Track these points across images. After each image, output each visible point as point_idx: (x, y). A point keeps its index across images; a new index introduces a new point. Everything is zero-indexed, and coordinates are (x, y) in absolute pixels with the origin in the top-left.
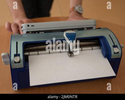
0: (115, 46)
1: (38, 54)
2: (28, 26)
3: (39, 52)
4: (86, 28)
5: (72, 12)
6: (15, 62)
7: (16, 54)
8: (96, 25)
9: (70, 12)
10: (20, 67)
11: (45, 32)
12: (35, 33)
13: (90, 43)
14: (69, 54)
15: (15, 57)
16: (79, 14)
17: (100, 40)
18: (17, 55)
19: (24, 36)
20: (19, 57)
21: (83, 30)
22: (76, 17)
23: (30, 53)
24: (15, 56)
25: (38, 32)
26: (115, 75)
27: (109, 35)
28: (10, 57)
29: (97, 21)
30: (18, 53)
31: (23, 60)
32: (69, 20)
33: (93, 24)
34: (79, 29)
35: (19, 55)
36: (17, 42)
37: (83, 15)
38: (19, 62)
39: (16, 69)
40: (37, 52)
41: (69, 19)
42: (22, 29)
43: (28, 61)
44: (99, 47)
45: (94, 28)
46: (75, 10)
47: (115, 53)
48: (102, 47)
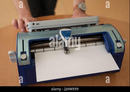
0: (117, 41)
1: (44, 51)
2: (34, 24)
3: (45, 49)
4: (89, 25)
5: (76, 10)
6: (22, 60)
7: (22, 51)
8: (99, 22)
9: (74, 10)
10: (27, 64)
11: (50, 30)
12: (41, 31)
13: (93, 39)
14: (65, 51)
15: (22, 55)
16: (83, 11)
17: (103, 36)
18: (23, 53)
19: (29, 34)
20: (25, 54)
21: (87, 26)
22: (80, 14)
23: (36, 50)
24: (22, 53)
25: (44, 30)
26: (119, 69)
27: (112, 31)
28: (17, 55)
29: (99, 18)
30: (24, 51)
31: (30, 57)
32: (73, 18)
33: (96, 20)
34: (83, 26)
35: (25, 53)
36: (23, 40)
37: (87, 13)
38: (26, 59)
39: (23, 66)
40: (43, 49)
41: (73, 16)
42: (28, 27)
43: (34, 58)
44: (103, 42)
45: (97, 24)
46: (78, 8)
47: (118, 48)
48: (105, 42)
